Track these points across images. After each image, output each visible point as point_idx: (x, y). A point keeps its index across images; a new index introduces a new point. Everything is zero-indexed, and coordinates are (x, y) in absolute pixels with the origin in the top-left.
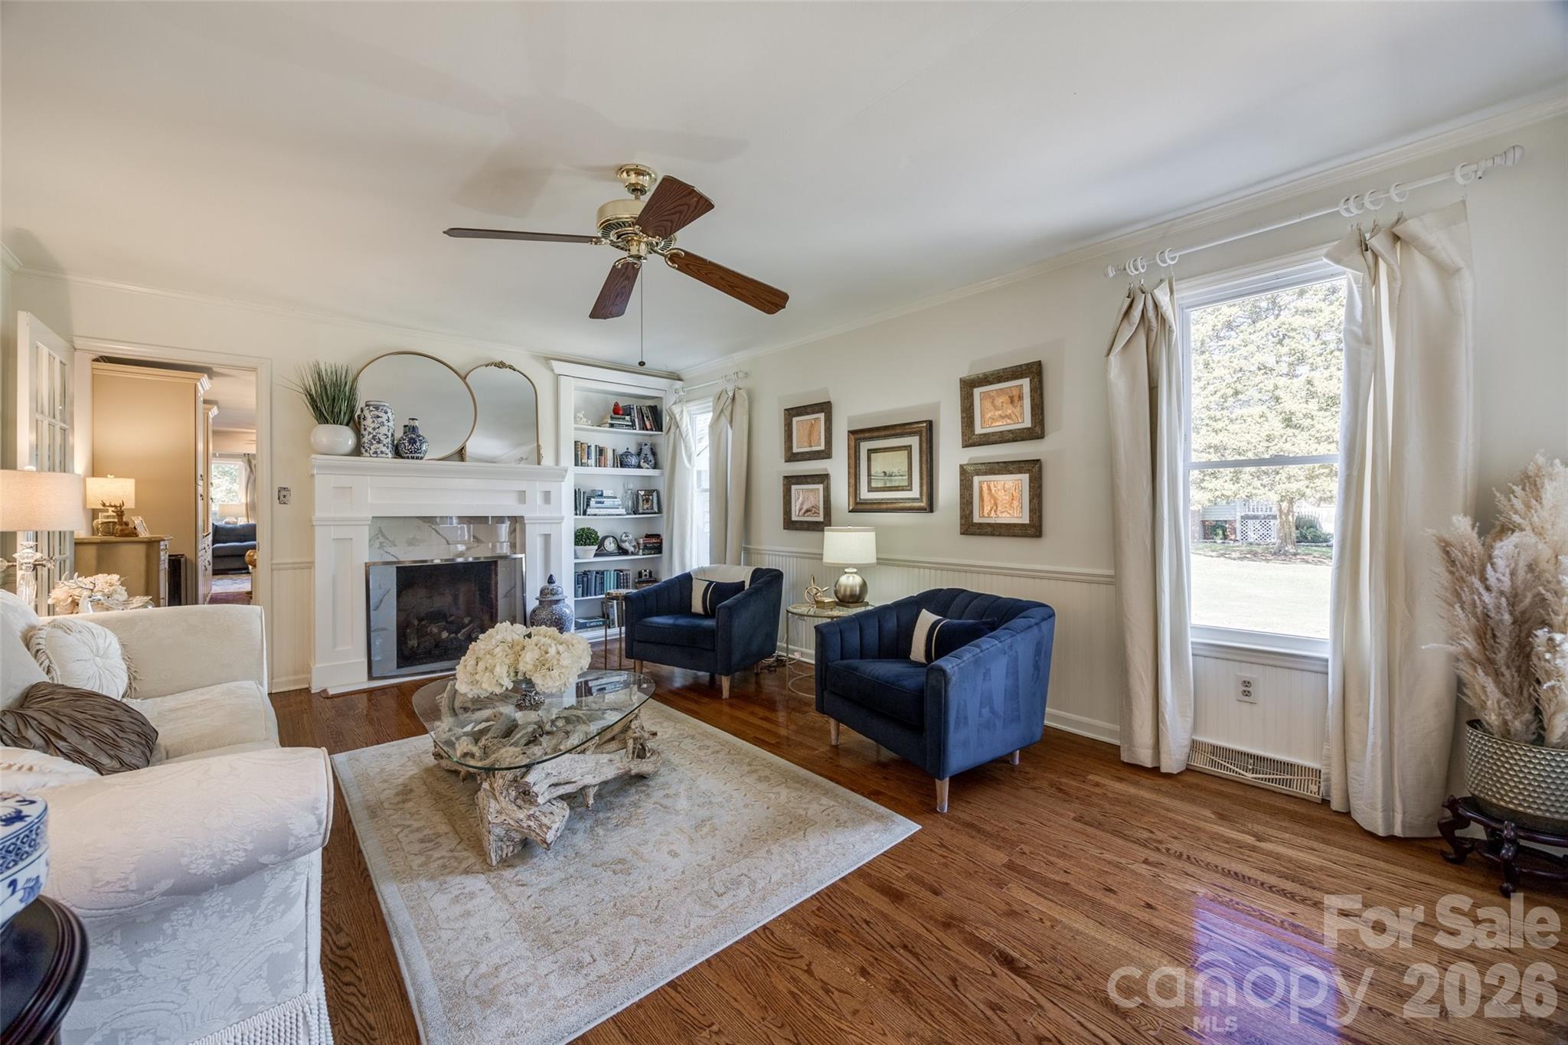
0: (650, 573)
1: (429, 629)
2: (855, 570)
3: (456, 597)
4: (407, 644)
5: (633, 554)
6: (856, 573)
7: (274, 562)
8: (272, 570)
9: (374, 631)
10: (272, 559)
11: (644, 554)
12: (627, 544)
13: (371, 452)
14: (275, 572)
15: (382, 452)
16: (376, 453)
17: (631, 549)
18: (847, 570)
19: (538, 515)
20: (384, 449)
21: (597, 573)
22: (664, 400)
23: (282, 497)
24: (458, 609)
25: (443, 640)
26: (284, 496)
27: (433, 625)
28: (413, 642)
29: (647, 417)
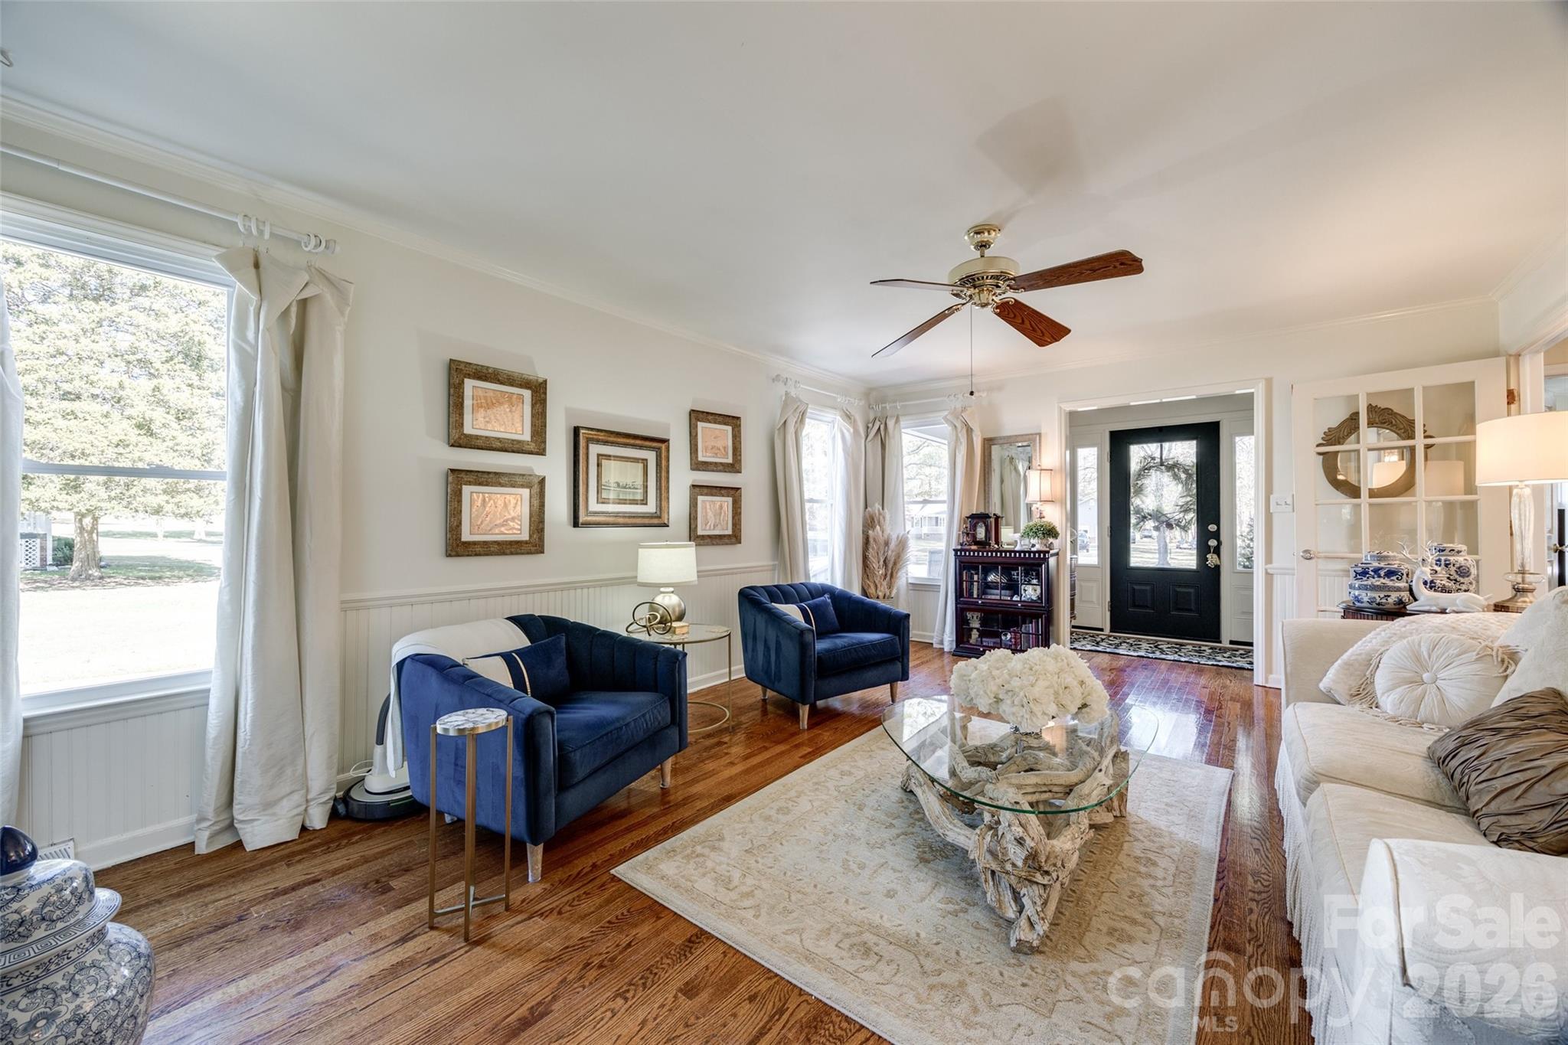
2: (672, 589)
6: (672, 592)
18: (662, 589)
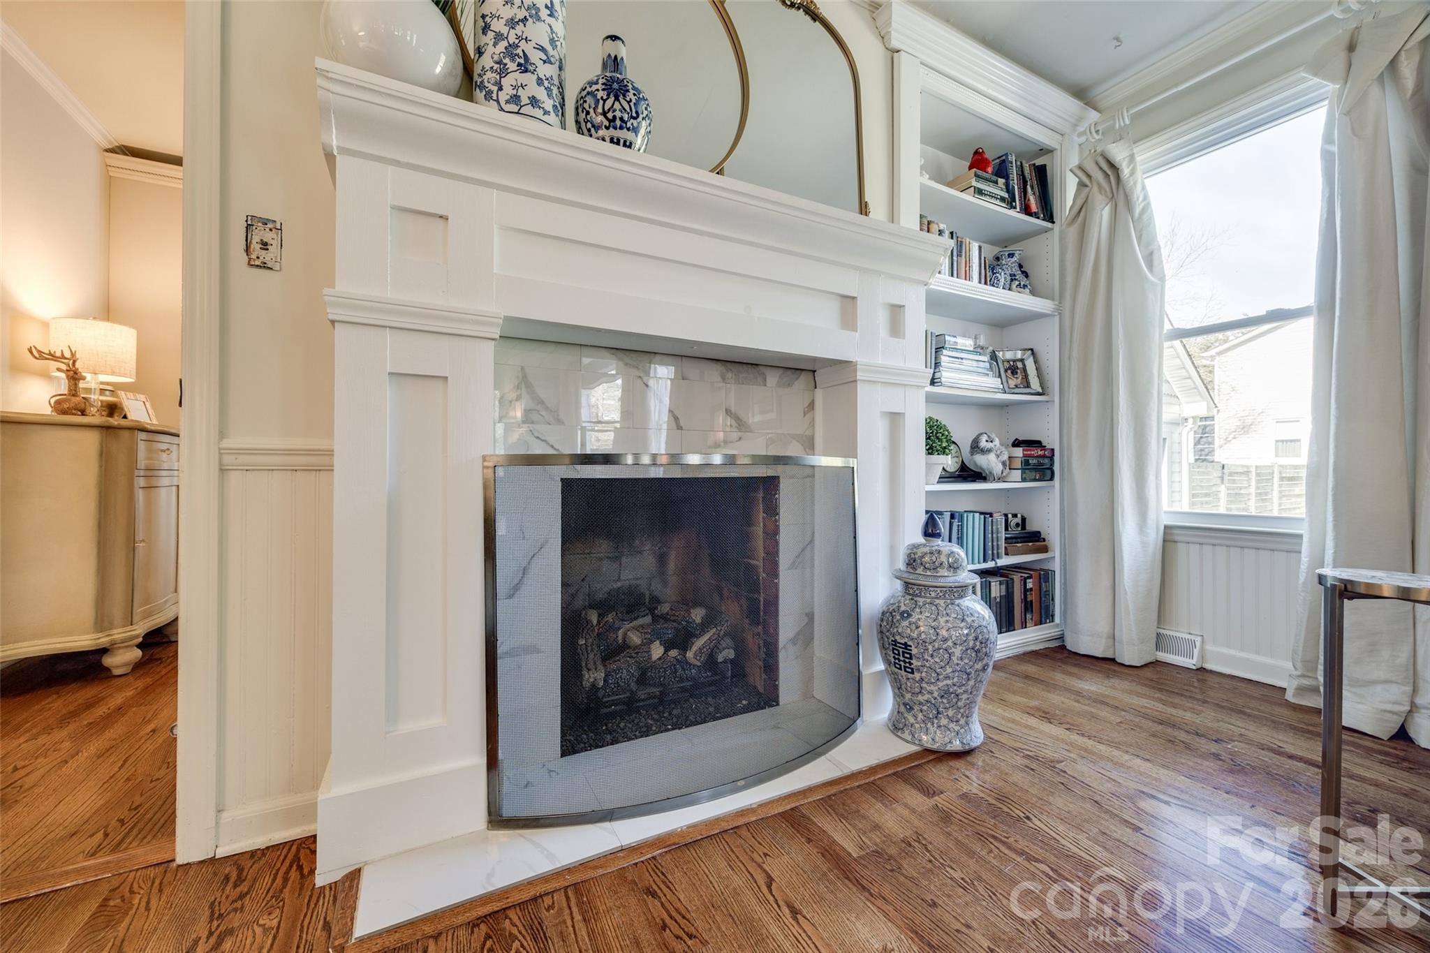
0: (1024, 519)
1: (620, 633)
3: (662, 560)
4: (581, 676)
5: (1001, 479)
7: (226, 443)
8: (223, 470)
9: (509, 654)
10: (222, 434)
11: (1024, 480)
12: (992, 456)
13: (503, 97)
14: (234, 478)
15: (534, 102)
16: (515, 99)
17: (997, 468)
19: (880, 361)
20: (541, 94)
21: (952, 516)
22: (1057, 154)
23: (255, 246)
24: (665, 583)
25: (654, 666)
26: (265, 245)
27: (627, 625)
28: (594, 676)
29: (1032, 188)
